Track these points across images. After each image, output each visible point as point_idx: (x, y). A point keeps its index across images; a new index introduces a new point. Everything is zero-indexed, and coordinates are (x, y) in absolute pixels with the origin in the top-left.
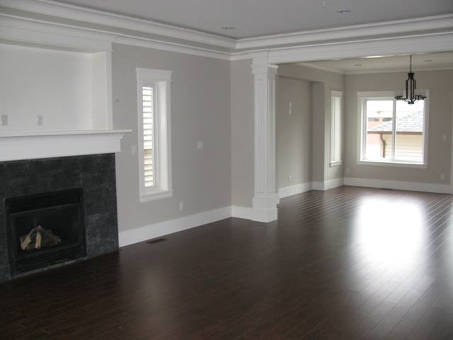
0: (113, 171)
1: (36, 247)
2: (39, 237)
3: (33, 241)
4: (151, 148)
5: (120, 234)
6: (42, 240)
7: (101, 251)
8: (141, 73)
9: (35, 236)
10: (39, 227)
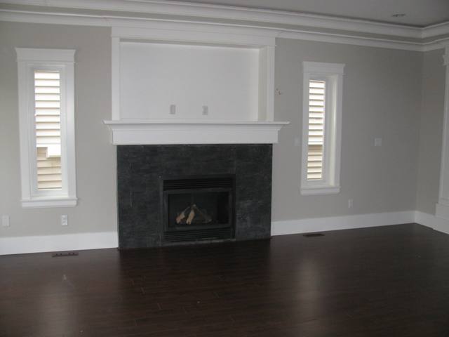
0: (270, 161)
1: (187, 222)
2: (192, 214)
3: (187, 217)
4: (321, 143)
5: (272, 223)
6: (195, 217)
7: (252, 236)
8: (308, 66)
9: (189, 213)
10: (194, 205)
